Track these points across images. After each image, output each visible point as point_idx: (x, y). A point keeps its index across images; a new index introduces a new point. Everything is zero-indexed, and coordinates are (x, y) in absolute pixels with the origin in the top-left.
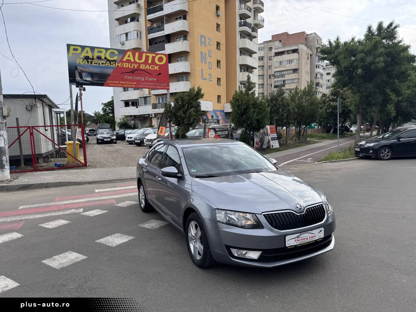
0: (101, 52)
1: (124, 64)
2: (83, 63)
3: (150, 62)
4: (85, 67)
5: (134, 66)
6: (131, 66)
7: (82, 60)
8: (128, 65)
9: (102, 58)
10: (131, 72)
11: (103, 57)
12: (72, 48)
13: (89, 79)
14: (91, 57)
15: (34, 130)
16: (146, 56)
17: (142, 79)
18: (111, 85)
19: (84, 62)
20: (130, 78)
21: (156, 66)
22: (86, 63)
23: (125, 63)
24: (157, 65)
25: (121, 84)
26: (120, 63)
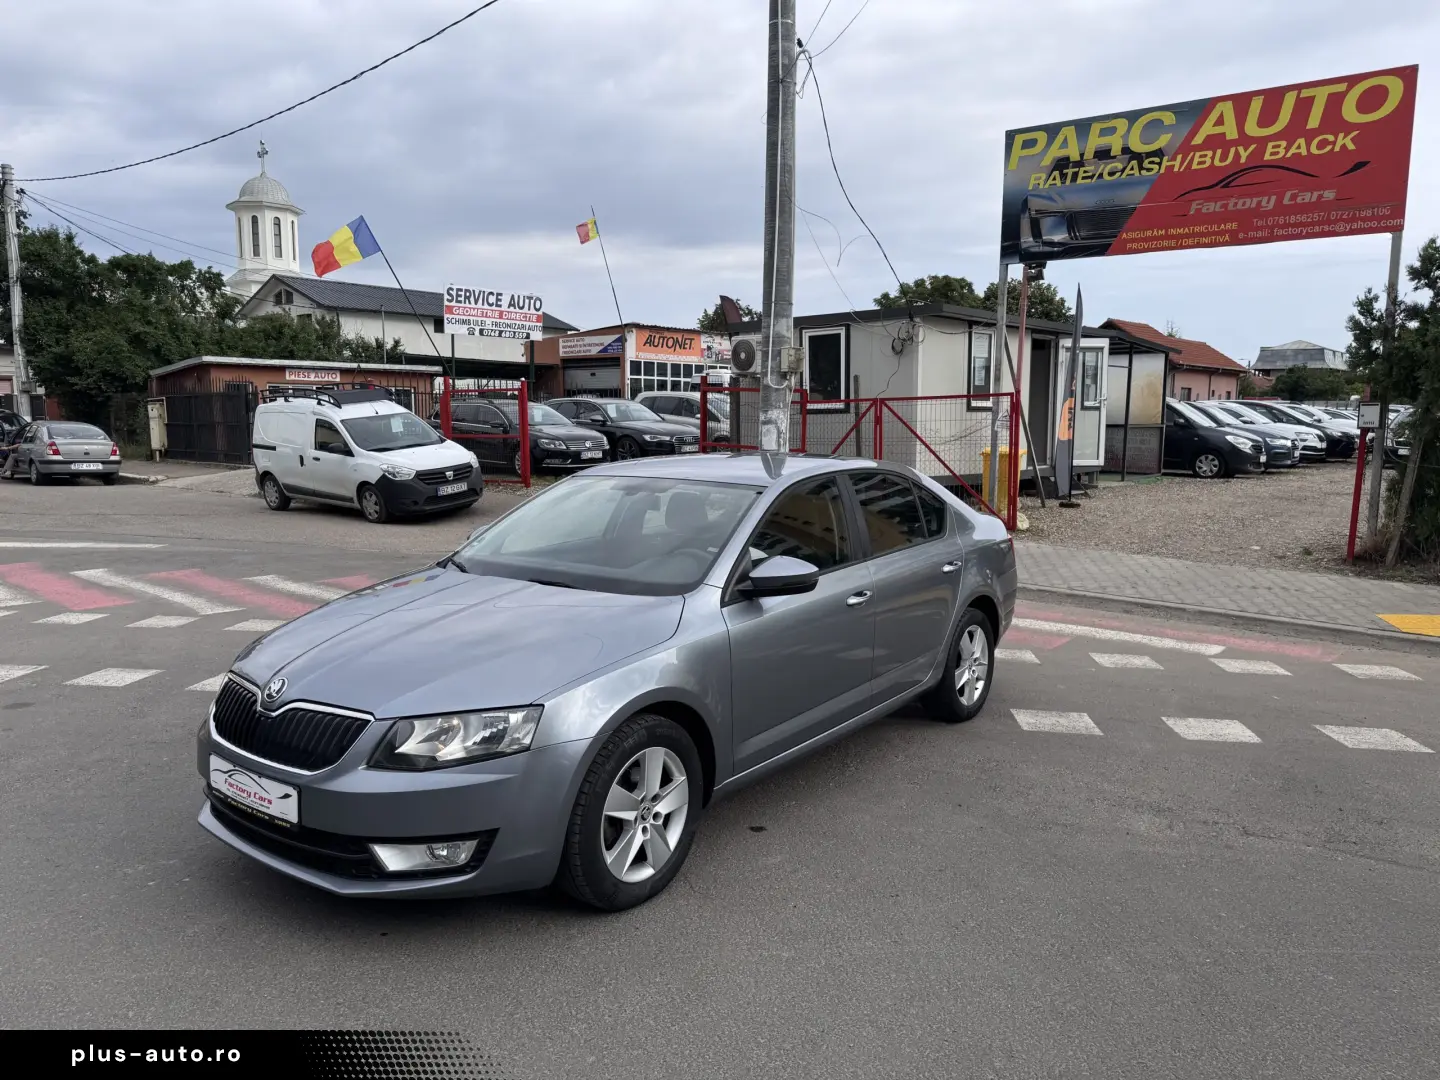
0: (1113, 130)
1: (1192, 159)
2: (1047, 186)
3: (1314, 122)
4: (1050, 199)
5: (1237, 156)
6: (1224, 158)
7: (1044, 176)
8: (1213, 158)
9: (1112, 154)
10: (1221, 181)
11: (1116, 150)
12: (1019, 140)
13: (1060, 237)
14: (1075, 156)
15: (885, 409)
16: (1299, 101)
17: (1264, 203)
18: (1135, 246)
19: (1050, 182)
20: (1213, 207)
21: (1341, 135)
22: (1058, 182)
23: (1198, 154)
24: (1348, 128)
25: (1172, 237)
26: (1179, 157)
